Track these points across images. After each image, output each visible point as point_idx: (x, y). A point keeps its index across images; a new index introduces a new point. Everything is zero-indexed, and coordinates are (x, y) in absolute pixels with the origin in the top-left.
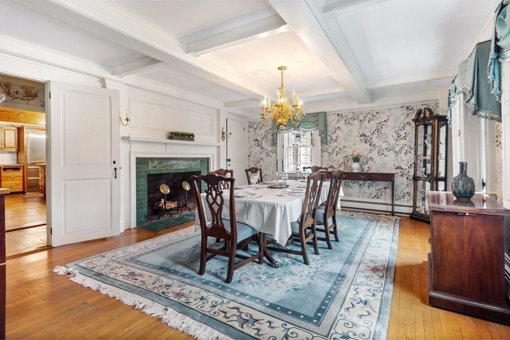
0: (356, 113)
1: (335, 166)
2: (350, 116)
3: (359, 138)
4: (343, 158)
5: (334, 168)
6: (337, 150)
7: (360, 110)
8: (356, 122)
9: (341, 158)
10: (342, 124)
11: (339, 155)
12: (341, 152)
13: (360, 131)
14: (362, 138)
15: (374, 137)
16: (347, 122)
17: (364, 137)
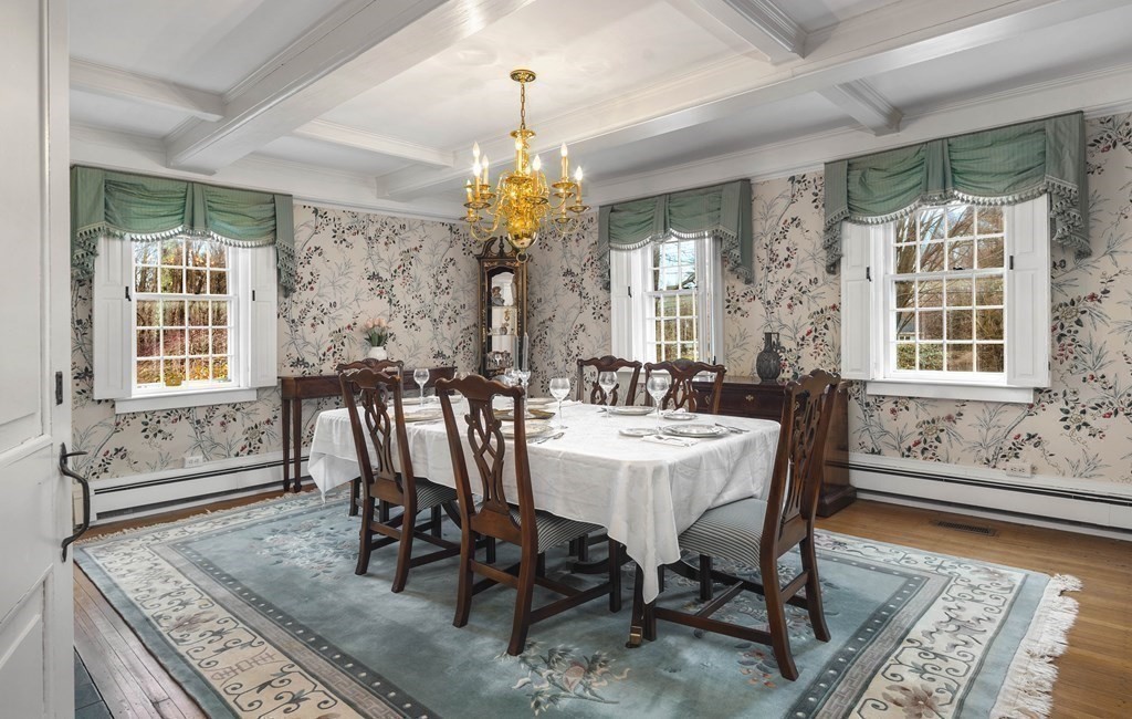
0: (360, 217)
1: (311, 360)
2: (346, 222)
3: (366, 284)
4: (331, 335)
5: (306, 364)
6: (314, 312)
7: (369, 212)
8: (360, 241)
9: (323, 335)
10: (324, 239)
11: (320, 327)
12: (326, 319)
13: (369, 265)
14: (374, 284)
15: (397, 282)
16: (339, 238)
17: (377, 283)
